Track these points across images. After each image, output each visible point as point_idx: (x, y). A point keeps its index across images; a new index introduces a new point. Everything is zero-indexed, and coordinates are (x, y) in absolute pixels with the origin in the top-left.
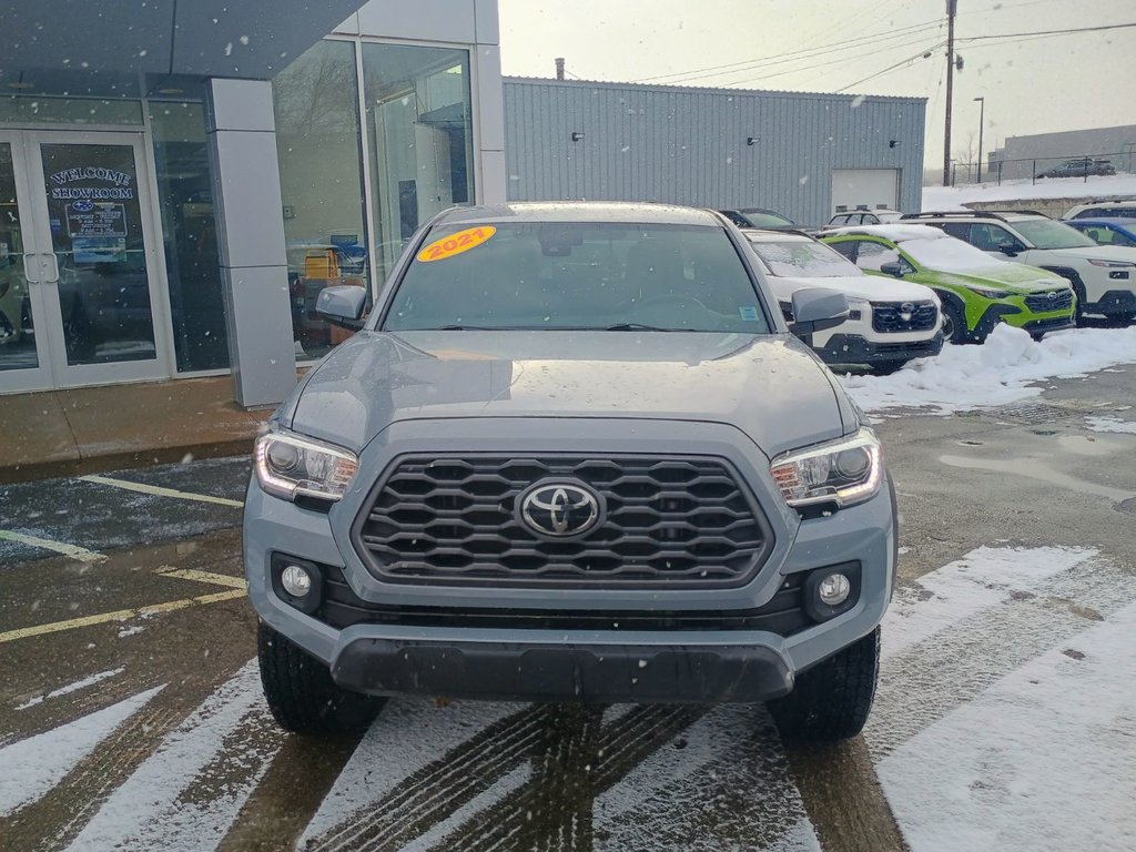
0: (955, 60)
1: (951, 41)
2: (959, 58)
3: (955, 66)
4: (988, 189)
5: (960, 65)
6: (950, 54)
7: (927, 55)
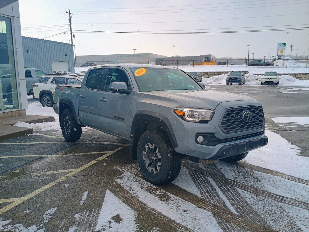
0: (73, 35)
1: (71, 30)
2: (74, 35)
3: (73, 37)
4: (85, 68)
5: (74, 37)
6: (71, 33)
7: (65, 33)
